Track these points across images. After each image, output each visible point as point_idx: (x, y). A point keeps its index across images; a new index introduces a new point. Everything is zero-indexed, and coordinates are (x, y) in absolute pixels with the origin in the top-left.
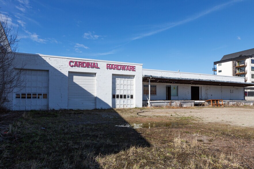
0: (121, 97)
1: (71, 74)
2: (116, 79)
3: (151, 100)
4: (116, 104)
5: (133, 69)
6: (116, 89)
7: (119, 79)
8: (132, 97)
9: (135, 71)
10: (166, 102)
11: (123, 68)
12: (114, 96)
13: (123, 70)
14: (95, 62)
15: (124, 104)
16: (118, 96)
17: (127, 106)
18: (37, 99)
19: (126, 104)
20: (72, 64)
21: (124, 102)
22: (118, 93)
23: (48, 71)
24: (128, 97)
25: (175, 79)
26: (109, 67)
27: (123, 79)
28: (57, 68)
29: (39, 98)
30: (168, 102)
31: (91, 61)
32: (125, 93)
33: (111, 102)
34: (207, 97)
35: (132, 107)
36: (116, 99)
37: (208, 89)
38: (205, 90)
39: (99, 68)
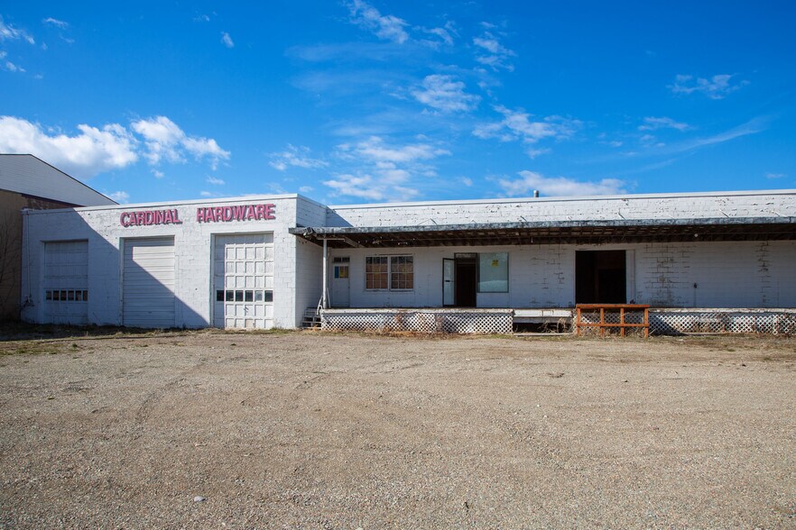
0: (239, 296)
1: (129, 243)
2: (227, 246)
3: (328, 308)
4: (226, 317)
5: (266, 212)
6: (226, 275)
7: (235, 246)
8: (269, 297)
9: (274, 218)
10: (382, 314)
11: (239, 213)
12: (220, 296)
13: (239, 220)
14: (172, 208)
15: (248, 317)
16: (230, 296)
17: (254, 324)
18: (74, 302)
19: (254, 318)
20: (127, 220)
21: (246, 312)
22: (230, 286)
23: (87, 241)
24: (259, 297)
25: (403, 230)
26: (205, 216)
27: (245, 245)
28: (101, 233)
29: (77, 299)
30: (393, 315)
31: (164, 205)
32: (250, 287)
33: (208, 312)
34: (669, 293)
35: (270, 325)
36: (226, 302)
37: (672, 260)
38: (655, 265)
39: (181, 223)
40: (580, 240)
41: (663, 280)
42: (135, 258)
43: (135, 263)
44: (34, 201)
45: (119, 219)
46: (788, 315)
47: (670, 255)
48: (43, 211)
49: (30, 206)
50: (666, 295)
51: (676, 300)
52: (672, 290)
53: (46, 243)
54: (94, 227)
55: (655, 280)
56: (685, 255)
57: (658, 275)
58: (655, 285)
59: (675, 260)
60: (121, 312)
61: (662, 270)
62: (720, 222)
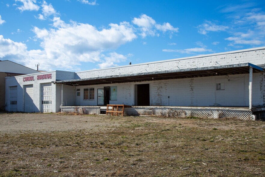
0: (46, 102)
1: (26, 86)
2: (44, 87)
3: (63, 106)
4: (43, 109)
5: (50, 76)
6: (44, 96)
12: (42, 102)
13: (45, 79)
16: (44, 102)
19: (49, 109)
20: (24, 80)
21: (47, 107)
22: (44, 100)
23: (17, 86)
24: (50, 103)
26: (38, 78)
27: (47, 87)
31: (31, 75)
32: (48, 100)
33: (39, 107)
34: (161, 100)
35: (50, 112)
36: (44, 104)
37: (162, 87)
38: (157, 89)
39: (34, 80)
40: (135, 81)
41: (159, 95)
42: (27, 91)
43: (27, 93)
44: (9, 74)
45: (22, 80)
46: (171, 109)
47: (161, 85)
48: (12, 77)
49: (8, 76)
50: (160, 101)
51: (163, 103)
52: (162, 99)
53: (10, 87)
54: (18, 82)
55: (156, 95)
56: (166, 85)
57: (158, 93)
58: (157, 97)
59: (163, 87)
60: (23, 108)
61: (159, 91)
62: (146, 74)
